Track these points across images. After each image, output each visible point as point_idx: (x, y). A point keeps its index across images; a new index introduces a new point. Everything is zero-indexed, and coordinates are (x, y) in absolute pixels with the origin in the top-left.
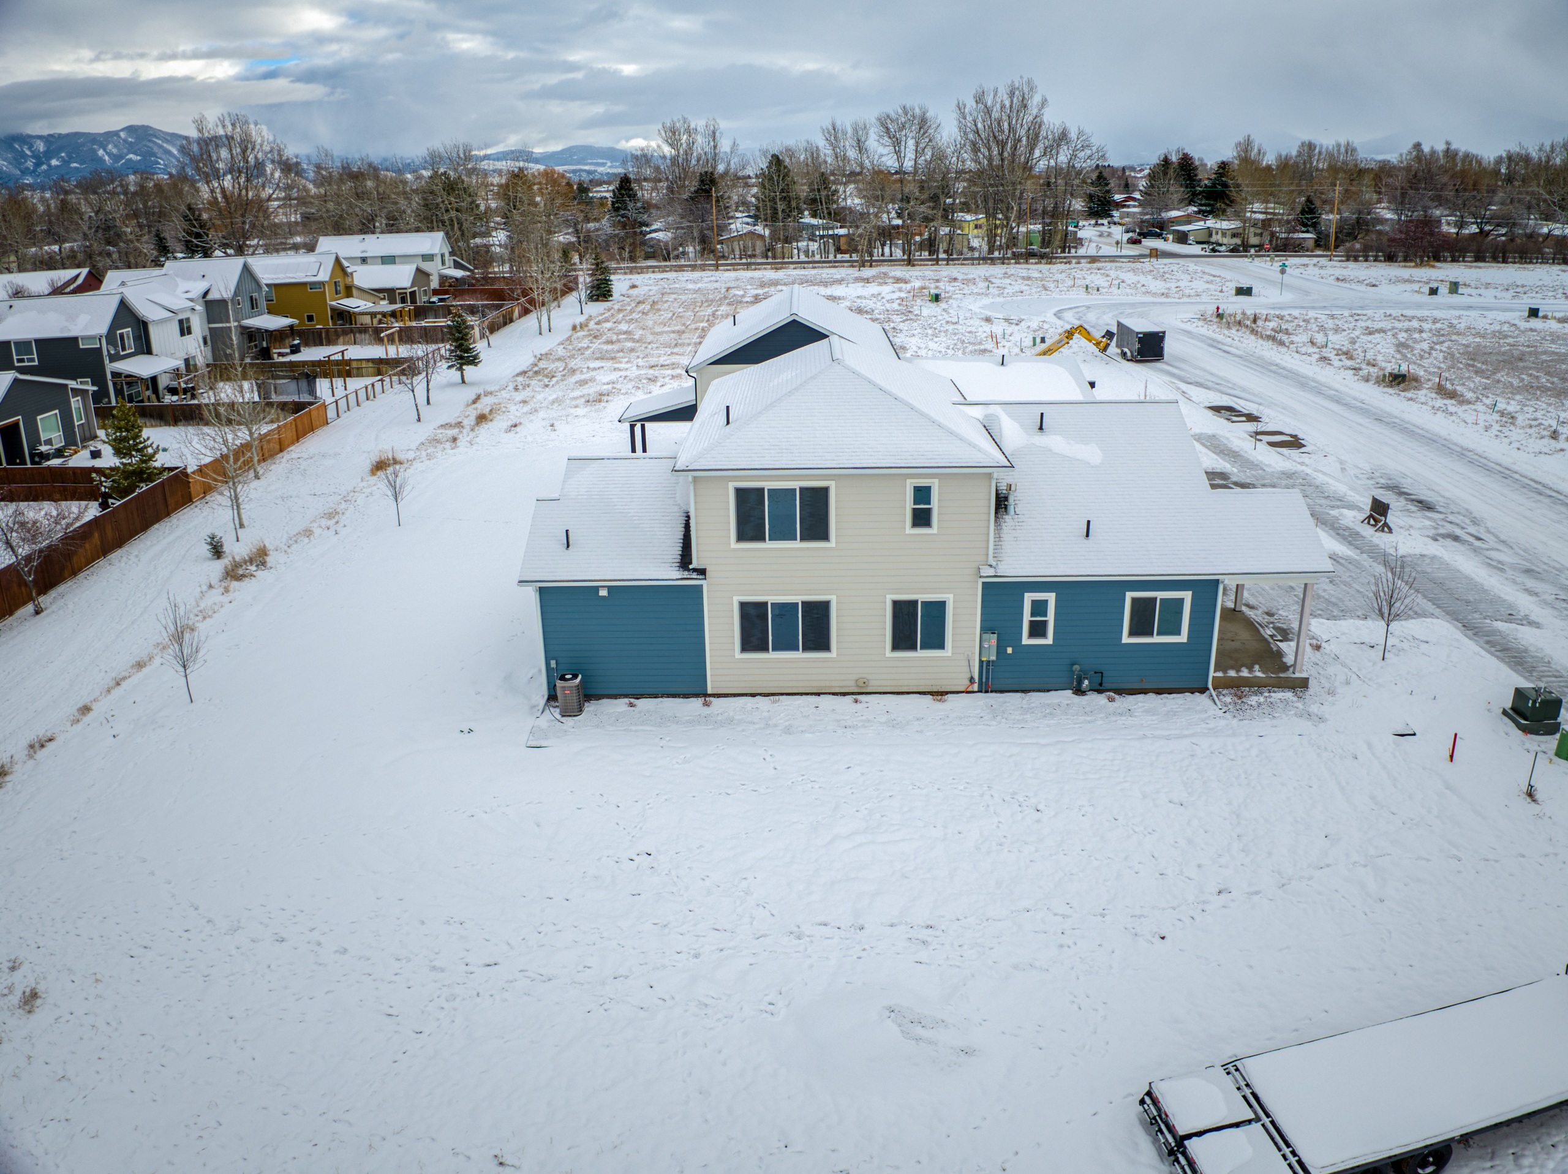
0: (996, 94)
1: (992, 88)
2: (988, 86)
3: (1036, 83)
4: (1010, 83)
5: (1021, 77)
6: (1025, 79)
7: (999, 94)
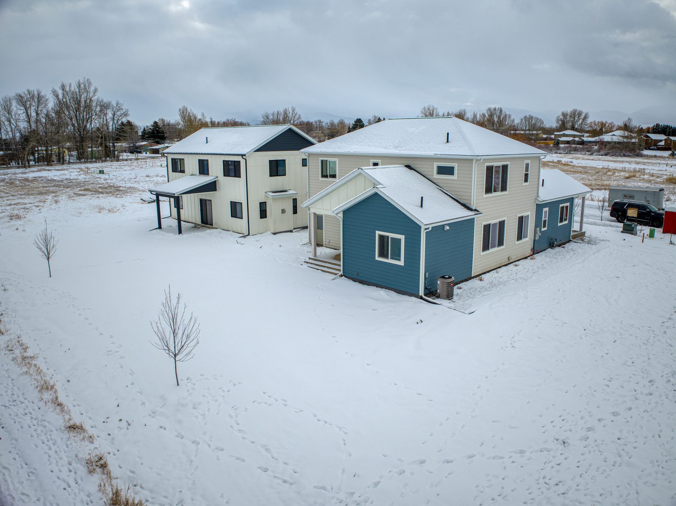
0: (70, 86)
1: (68, 84)
2: (66, 83)
3: (91, 81)
4: (78, 81)
5: (84, 78)
6: (86, 79)
7: (72, 86)
